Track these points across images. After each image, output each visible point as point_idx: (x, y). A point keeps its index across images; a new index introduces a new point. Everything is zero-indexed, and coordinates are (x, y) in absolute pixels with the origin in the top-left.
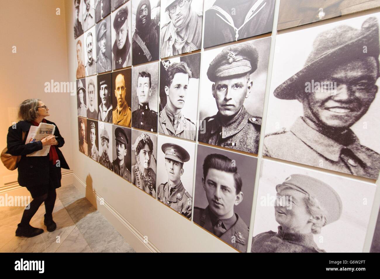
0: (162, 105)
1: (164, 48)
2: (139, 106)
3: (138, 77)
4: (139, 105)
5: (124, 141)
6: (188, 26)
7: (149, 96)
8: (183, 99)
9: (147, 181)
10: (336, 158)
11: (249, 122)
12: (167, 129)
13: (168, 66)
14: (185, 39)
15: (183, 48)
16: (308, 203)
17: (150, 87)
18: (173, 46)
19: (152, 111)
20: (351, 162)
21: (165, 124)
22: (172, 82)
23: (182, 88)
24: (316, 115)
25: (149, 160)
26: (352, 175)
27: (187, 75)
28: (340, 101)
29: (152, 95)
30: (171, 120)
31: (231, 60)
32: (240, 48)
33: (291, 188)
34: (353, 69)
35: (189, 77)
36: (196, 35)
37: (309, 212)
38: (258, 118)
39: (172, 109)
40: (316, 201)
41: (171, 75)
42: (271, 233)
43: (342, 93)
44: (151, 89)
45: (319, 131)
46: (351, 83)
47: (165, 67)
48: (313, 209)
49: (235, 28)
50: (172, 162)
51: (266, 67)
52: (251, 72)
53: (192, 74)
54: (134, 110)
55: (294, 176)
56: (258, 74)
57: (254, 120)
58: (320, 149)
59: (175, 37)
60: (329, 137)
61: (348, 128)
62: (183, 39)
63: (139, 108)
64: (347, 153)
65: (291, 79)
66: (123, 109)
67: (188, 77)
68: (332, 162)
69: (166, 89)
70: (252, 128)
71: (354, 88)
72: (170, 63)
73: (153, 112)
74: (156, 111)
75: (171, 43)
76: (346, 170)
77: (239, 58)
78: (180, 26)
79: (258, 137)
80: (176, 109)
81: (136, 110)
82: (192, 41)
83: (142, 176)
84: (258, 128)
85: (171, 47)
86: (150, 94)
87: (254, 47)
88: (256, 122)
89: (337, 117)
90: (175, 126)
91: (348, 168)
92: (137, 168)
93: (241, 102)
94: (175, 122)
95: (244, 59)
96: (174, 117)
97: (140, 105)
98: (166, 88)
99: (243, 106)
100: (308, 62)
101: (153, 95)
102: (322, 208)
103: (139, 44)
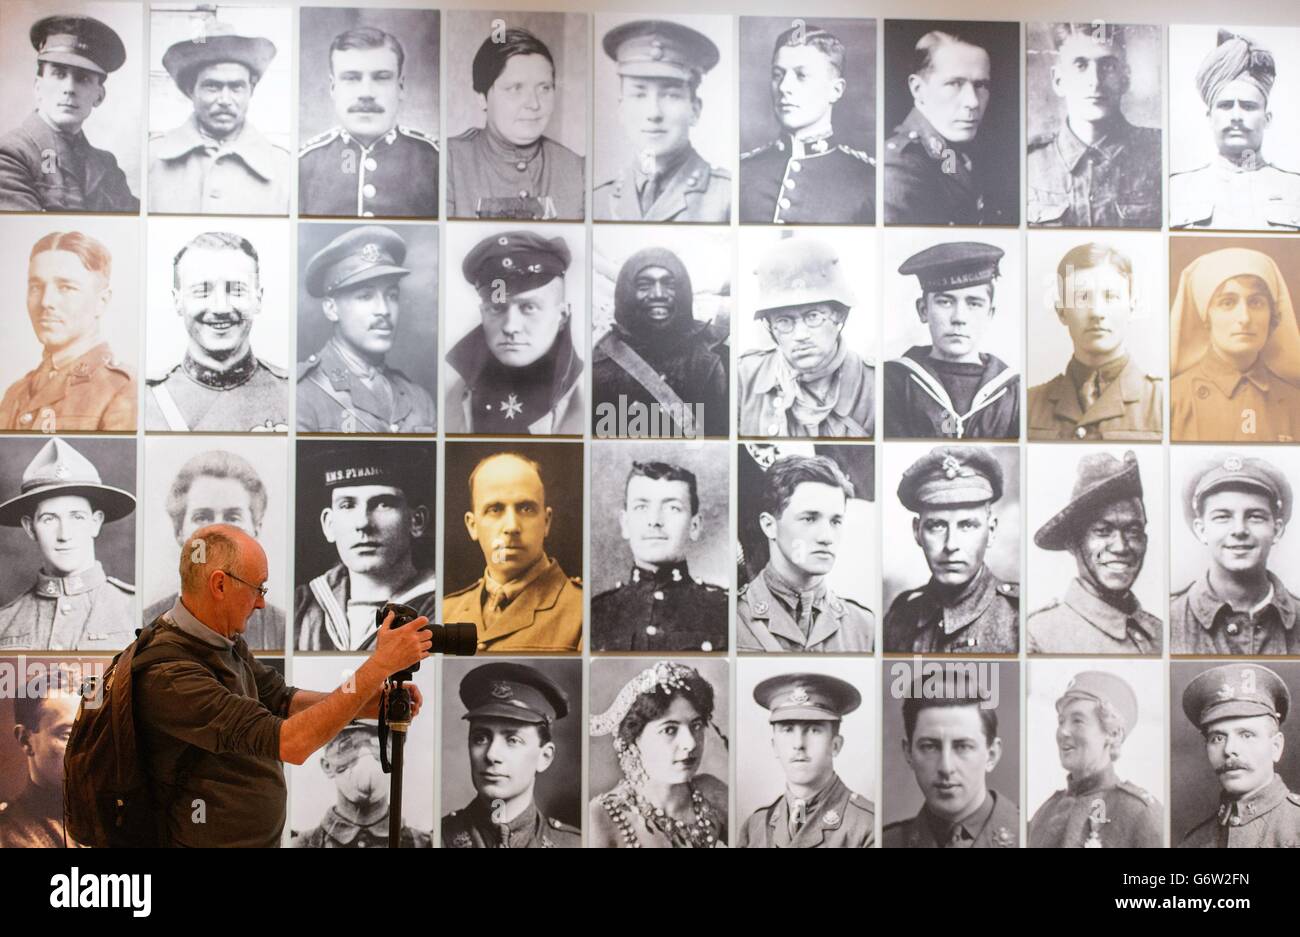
0: (749, 567)
1: (752, 409)
2: (637, 572)
3: (629, 478)
4: (635, 567)
5: (536, 712)
6: (834, 378)
7: (687, 541)
8: (829, 548)
9: (684, 827)
10: (1121, 634)
11: (998, 593)
12: (775, 635)
13: (771, 461)
14: (830, 405)
15: (823, 424)
16: (1100, 714)
17: (694, 510)
18: (789, 413)
19: (704, 585)
20: (1138, 636)
21: (766, 621)
22: (786, 504)
23: (824, 523)
24: (1093, 574)
25: (694, 750)
26: (1140, 655)
27: (838, 493)
28: (1115, 553)
29: (702, 536)
30: (788, 608)
31: (951, 473)
32: (968, 454)
33: (1077, 699)
34: (1123, 511)
35: (847, 496)
36: (862, 405)
37: (1104, 728)
38: (1014, 584)
39: (792, 578)
40: (1110, 707)
41: (783, 484)
42: (1059, 794)
43: (1116, 542)
44: (696, 519)
45: (1100, 598)
46: (1125, 528)
47: (759, 460)
48: (1109, 720)
49: (955, 415)
50: (798, 730)
51: (1016, 494)
52: (993, 500)
53: (856, 491)
54: (607, 588)
55: (1078, 677)
56: (1004, 505)
57: (1006, 588)
58: (1105, 625)
59: (791, 390)
60: (1111, 605)
61: (1127, 590)
62: (821, 403)
63: (636, 578)
64: (1132, 624)
65: (1056, 518)
66: (526, 588)
67: (842, 496)
68: (1119, 641)
69: (763, 523)
70: (1005, 604)
71: (1128, 535)
72: (776, 452)
73: (709, 589)
74: (725, 586)
75: (781, 404)
76: (1134, 650)
77: (968, 471)
78: (809, 370)
79: (1016, 620)
80: (806, 575)
81: (618, 585)
82: (852, 414)
83: (657, 818)
84: (1014, 602)
85: (781, 412)
86: (695, 535)
87: (993, 456)
88: (1012, 593)
89: (1116, 576)
90: (805, 623)
91: (1136, 644)
92: (625, 796)
93: (980, 556)
94: (807, 613)
95: (977, 474)
96: (799, 597)
97: (640, 569)
98: (766, 519)
99: (983, 563)
100: (1075, 494)
101: (709, 539)
102: (1118, 716)
103: (632, 373)
